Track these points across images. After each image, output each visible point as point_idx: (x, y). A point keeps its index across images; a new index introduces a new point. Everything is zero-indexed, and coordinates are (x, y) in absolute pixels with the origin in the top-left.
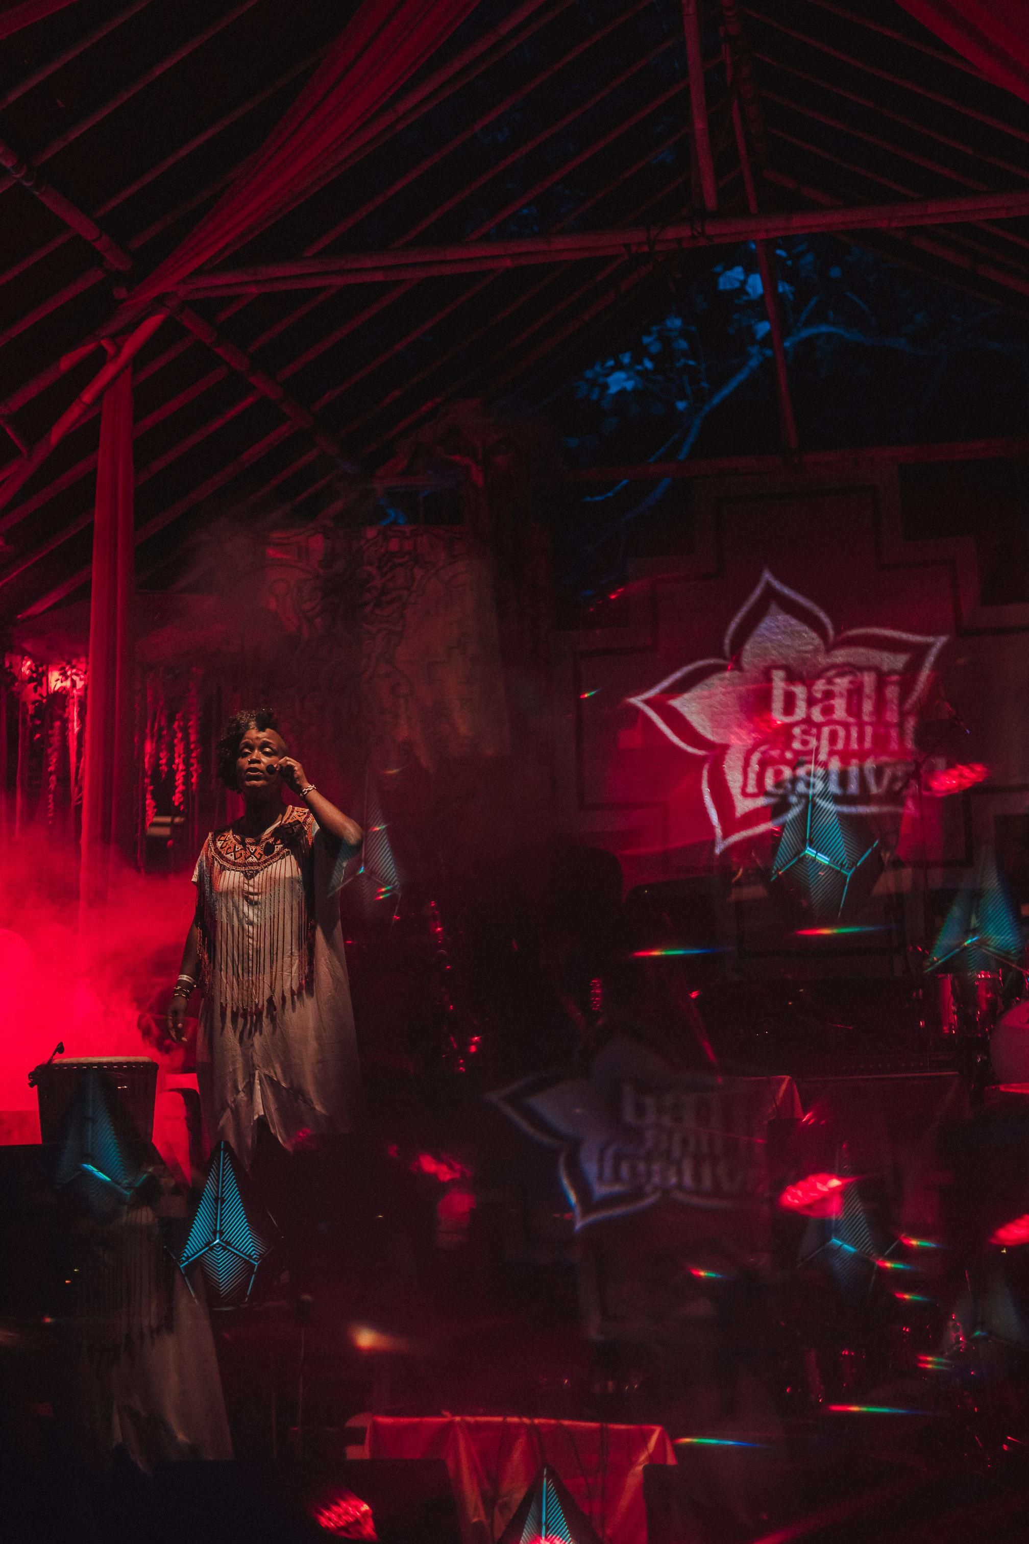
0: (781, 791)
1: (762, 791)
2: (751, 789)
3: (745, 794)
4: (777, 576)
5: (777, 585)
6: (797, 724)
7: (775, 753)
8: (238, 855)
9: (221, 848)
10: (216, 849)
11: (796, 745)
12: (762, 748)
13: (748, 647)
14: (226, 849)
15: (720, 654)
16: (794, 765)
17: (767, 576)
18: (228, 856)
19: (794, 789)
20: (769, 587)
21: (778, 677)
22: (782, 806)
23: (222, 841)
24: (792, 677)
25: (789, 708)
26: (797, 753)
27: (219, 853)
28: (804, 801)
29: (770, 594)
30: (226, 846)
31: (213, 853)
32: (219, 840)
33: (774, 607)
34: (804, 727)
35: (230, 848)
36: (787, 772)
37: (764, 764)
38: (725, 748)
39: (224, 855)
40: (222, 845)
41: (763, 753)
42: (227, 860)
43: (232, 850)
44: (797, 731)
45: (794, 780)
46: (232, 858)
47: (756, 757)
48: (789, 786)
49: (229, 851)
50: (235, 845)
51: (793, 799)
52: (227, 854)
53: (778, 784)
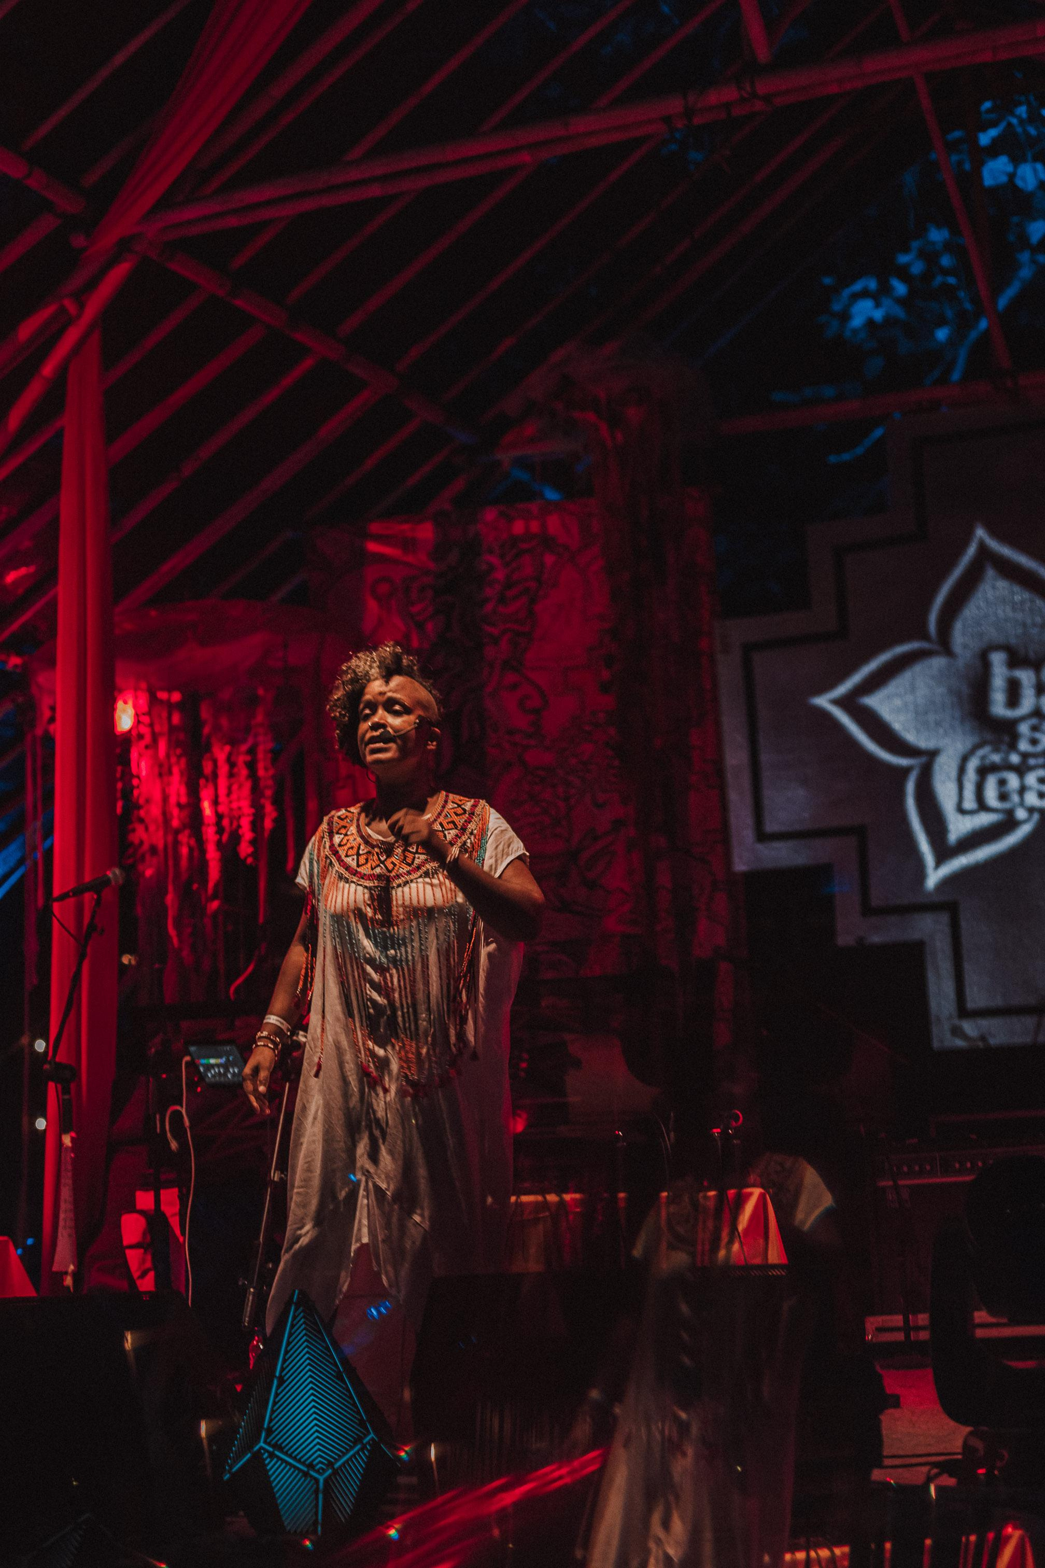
0: (1006, 805)
1: (982, 806)
2: (969, 803)
3: (961, 810)
4: (994, 533)
5: (994, 545)
6: (1023, 719)
7: (996, 758)
8: (362, 860)
9: (340, 845)
10: (332, 846)
11: (1024, 746)
12: (981, 752)
13: (958, 626)
14: (346, 848)
15: (925, 636)
16: (1021, 770)
17: (980, 533)
18: (348, 860)
19: (1022, 804)
20: (983, 549)
21: (998, 660)
22: (1008, 824)
23: (341, 834)
24: (1015, 660)
25: (1013, 698)
26: (1025, 756)
27: (336, 853)
28: (1036, 817)
29: (985, 555)
30: (346, 844)
31: (327, 851)
32: (338, 833)
33: (990, 573)
34: (1034, 721)
35: (352, 848)
36: (1013, 781)
37: (983, 772)
38: (933, 754)
39: (343, 857)
40: (342, 841)
41: (983, 758)
42: (348, 868)
43: (355, 850)
44: (1024, 728)
45: (1022, 790)
46: (354, 864)
47: (973, 764)
48: (1016, 798)
49: (350, 853)
50: (360, 845)
51: (1021, 814)
52: (347, 856)
53: (1003, 797)
